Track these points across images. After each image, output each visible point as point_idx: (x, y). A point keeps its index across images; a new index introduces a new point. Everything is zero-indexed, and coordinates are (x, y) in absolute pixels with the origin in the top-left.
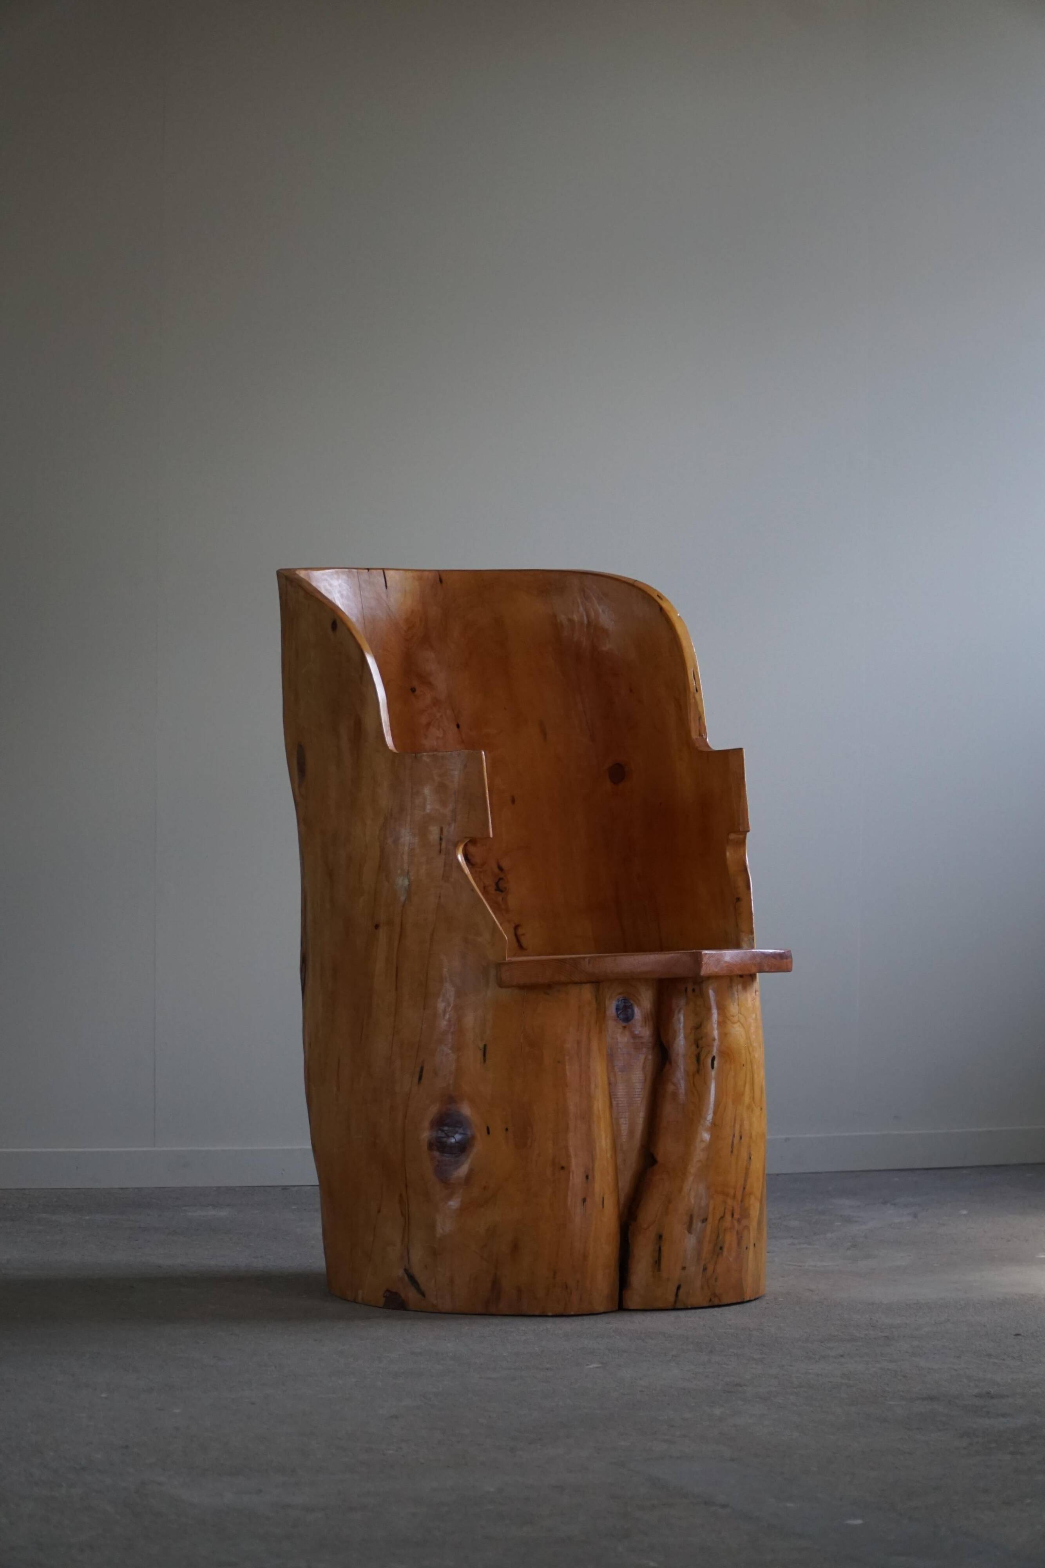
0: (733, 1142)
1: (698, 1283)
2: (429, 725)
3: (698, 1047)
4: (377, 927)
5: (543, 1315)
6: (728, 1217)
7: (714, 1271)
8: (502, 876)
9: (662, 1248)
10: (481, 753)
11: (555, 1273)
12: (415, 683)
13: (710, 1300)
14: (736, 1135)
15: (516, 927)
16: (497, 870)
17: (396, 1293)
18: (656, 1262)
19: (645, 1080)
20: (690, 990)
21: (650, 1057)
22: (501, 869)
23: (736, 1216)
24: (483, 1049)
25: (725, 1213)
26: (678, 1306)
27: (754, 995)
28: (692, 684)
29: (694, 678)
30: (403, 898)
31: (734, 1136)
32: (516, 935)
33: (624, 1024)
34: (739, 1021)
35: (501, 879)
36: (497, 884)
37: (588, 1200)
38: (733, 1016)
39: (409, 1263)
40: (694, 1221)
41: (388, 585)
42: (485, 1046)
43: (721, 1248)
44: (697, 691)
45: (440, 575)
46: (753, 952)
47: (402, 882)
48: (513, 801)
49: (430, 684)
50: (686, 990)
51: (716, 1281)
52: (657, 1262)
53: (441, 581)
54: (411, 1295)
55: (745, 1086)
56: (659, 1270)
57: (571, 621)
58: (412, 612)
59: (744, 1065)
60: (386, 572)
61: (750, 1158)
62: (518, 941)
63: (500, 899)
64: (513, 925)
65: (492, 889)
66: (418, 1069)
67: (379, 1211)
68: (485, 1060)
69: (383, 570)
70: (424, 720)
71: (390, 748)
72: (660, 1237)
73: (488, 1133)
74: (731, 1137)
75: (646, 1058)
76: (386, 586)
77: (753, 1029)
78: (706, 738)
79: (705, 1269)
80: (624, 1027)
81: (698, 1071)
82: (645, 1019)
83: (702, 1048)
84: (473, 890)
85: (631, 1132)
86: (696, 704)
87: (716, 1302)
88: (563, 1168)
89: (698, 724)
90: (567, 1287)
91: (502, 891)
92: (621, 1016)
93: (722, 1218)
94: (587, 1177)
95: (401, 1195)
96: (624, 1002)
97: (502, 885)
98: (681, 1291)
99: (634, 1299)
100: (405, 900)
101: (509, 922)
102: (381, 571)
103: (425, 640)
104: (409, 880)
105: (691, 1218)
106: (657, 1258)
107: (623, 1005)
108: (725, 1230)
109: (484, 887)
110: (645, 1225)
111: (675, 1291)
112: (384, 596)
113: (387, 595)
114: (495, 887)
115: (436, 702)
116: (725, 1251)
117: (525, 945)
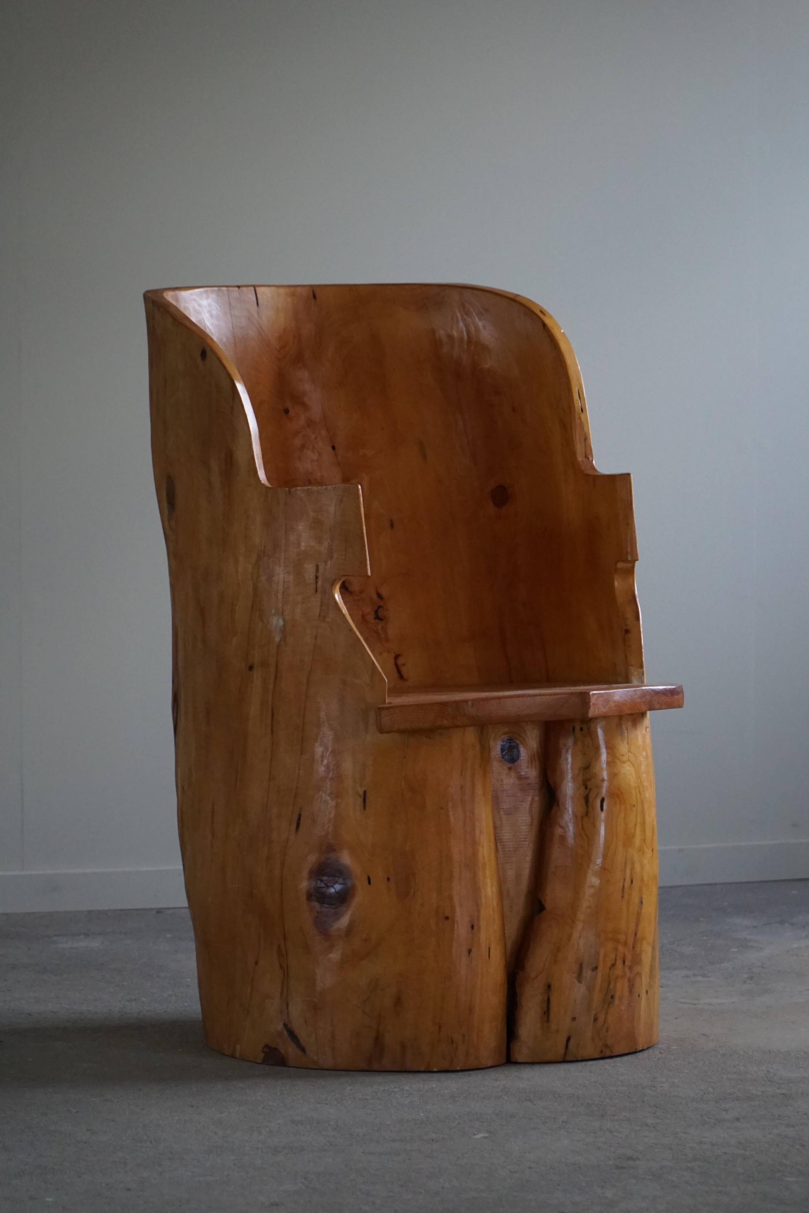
0: (623, 887)
1: (589, 1034)
2: (303, 447)
3: (586, 788)
4: (251, 668)
5: (428, 1071)
6: (619, 963)
7: (605, 1021)
8: (381, 604)
9: (551, 999)
10: (358, 487)
11: (440, 1027)
12: (289, 404)
13: (602, 1051)
14: (626, 880)
15: (397, 657)
16: (375, 597)
17: (275, 1049)
18: (545, 1013)
19: (532, 822)
20: (578, 728)
21: (537, 798)
22: (380, 596)
23: (627, 963)
24: (363, 796)
25: (616, 959)
26: (568, 1058)
27: (644, 731)
28: (578, 404)
29: (580, 398)
30: (277, 639)
31: (625, 880)
32: (396, 665)
33: (510, 765)
34: (629, 760)
35: (380, 607)
36: (376, 612)
37: (474, 950)
38: (623, 755)
39: (288, 1018)
40: (584, 971)
41: (260, 303)
42: (365, 792)
43: (612, 997)
44: (582, 411)
45: (313, 291)
46: (643, 689)
47: (277, 622)
48: (392, 526)
49: (305, 406)
50: (574, 731)
51: (607, 1032)
52: (546, 1013)
53: (314, 297)
54: (290, 1050)
55: (635, 829)
56: (548, 1020)
57: (450, 337)
58: (285, 329)
59: (634, 806)
60: (257, 289)
61: (642, 902)
62: (399, 672)
63: (380, 627)
64: (394, 655)
65: (371, 618)
66: (296, 817)
67: (256, 963)
68: (365, 809)
69: (255, 287)
70: (298, 442)
71: (262, 482)
72: (549, 987)
73: (369, 883)
74: (622, 881)
75: (533, 799)
76: (258, 304)
77: (643, 768)
78: (592, 461)
79: (596, 1019)
80: (510, 769)
81: (587, 813)
82: (531, 760)
83: (591, 789)
84: (351, 630)
85: (518, 877)
86: (582, 426)
87: (608, 1053)
88: (447, 918)
89: (583, 445)
90: (452, 1042)
91: (381, 620)
92: (507, 757)
93: (613, 965)
94: (472, 927)
95: (279, 947)
96: (510, 743)
97: (381, 613)
98: (571, 1042)
99: (522, 1052)
100: (280, 641)
101: (389, 652)
102: (252, 289)
103: (298, 359)
104: (284, 620)
105: (581, 966)
106: (546, 1009)
107: (508, 745)
108: (616, 978)
109: (363, 616)
110: (533, 975)
111: (564, 1043)
112: (255, 314)
113: (258, 313)
114: (374, 616)
115: (310, 423)
116: (617, 1000)
117: (405, 675)
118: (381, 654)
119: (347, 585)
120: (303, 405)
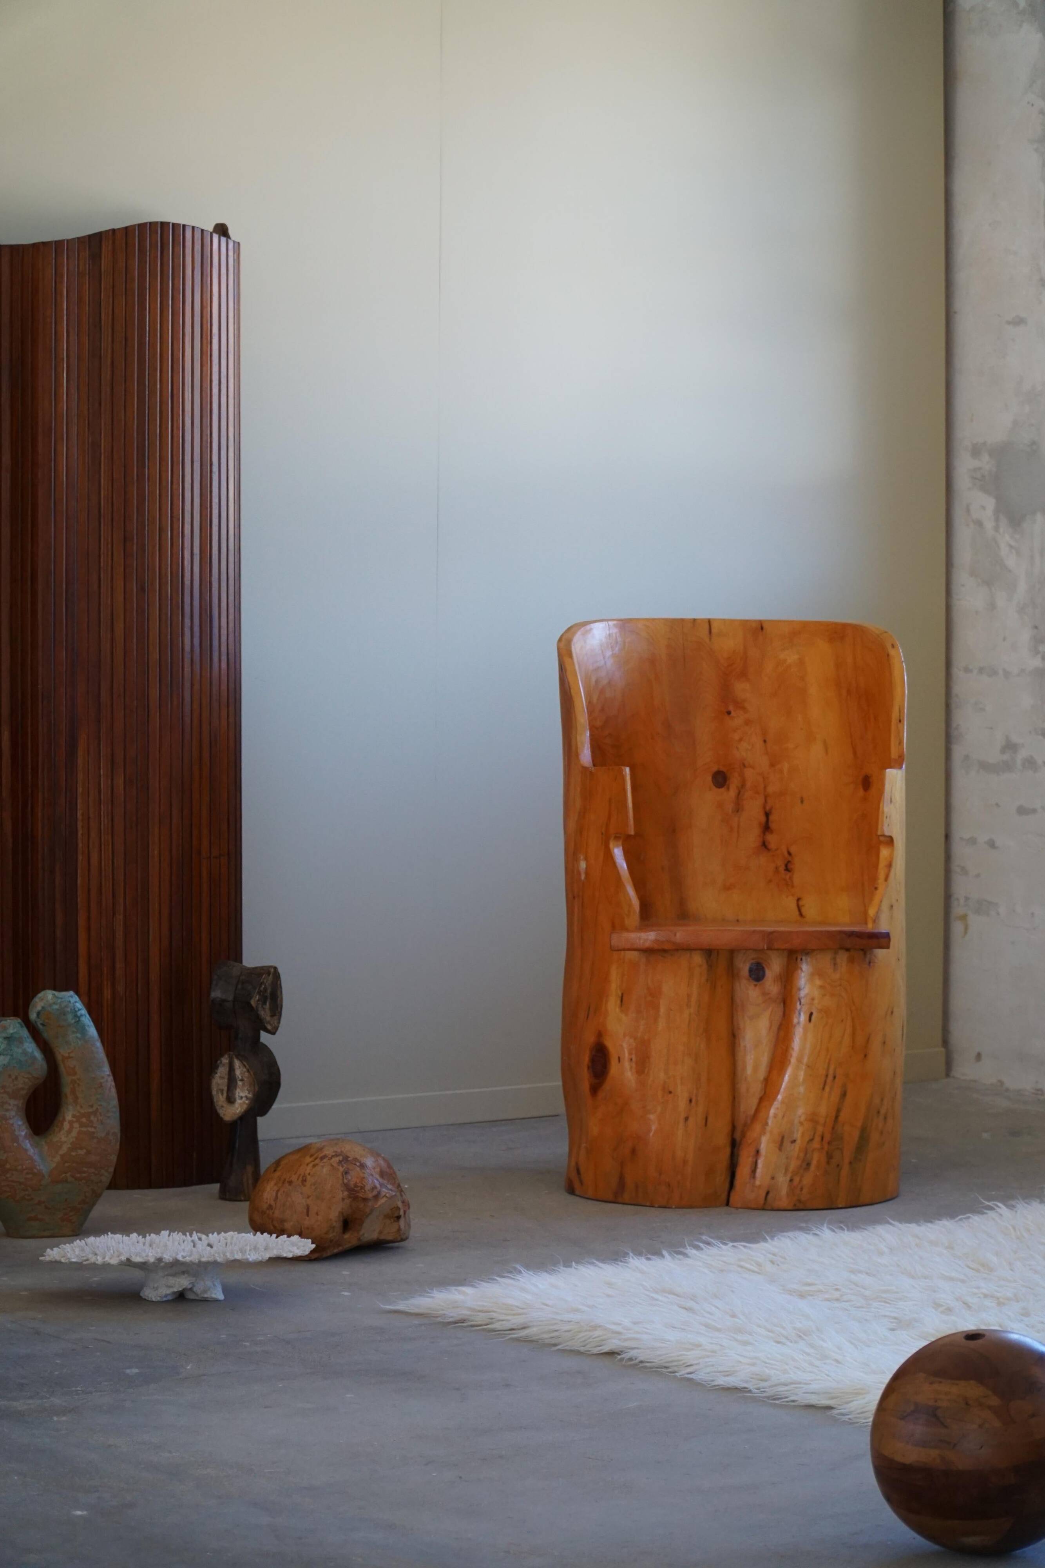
0: (825, 1082)
1: (784, 1192)
2: (741, 740)
3: (800, 1004)
4: (574, 898)
6: (817, 1139)
7: (800, 1183)
8: (790, 859)
9: (757, 1160)
11: (660, 1174)
12: (731, 708)
13: (795, 1205)
14: (829, 1076)
15: (798, 900)
16: (786, 854)
17: (571, 1181)
18: (753, 1172)
21: (777, 1011)
22: (789, 854)
24: (621, 997)
25: (814, 1136)
26: (767, 1207)
30: (583, 878)
31: (827, 1076)
32: (798, 905)
33: (755, 983)
34: (841, 985)
36: (786, 865)
37: (690, 1119)
39: (578, 1158)
40: (785, 1142)
41: (713, 632)
43: (808, 1164)
44: (900, 721)
45: (761, 624)
47: (583, 865)
48: (802, 802)
51: (801, 1191)
53: (762, 628)
54: (576, 1182)
55: (843, 1038)
56: (754, 1178)
58: (734, 652)
59: (843, 1020)
60: (712, 621)
61: (845, 1094)
62: (799, 910)
63: (788, 877)
64: (796, 898)
65: (782, 869)
66: (587, 1009)
68: (621, 1006)
69: (709, 620)
70: (736, 736)
71: (581, 762)
72: (757, 1151)
73: (620, 1061)
74: (824, 1077)
75: (773, 1010)
76: (710, 634)
79: (791, 1180)
80: (756, 985)
82: (775, 980)
83: (804, 1004)
84: (618, 874)
86: (898, 732)
87: (801, 1206)
88: (670, 1092)
89: (898, 747)
90: (669, 1185)
91: (790, 871)
92: (753, 976)
93: (812, 1140)
94: (691, 1101)
96: (757, 966)
97: (790, 866)
98: (770, 1195)
99: (737, 1199)
101: (793, 895)
102: (707, 622)
103: (743, 675)
104: (586, 865)
105: (783, 1138)
106: (753, 1168)
107: (755, 968)
108: (813, 1151)
109: (776, 868)
110: (749, 1142)
111: (764, 1195)
112: (707, 640)
113: (710, 639)
114: (785, 868)
115: (748, 722)
116: (812, 1168)
117: (804, 914)
118: (787, 896)
119: (766, 844)
120: (744, 709)
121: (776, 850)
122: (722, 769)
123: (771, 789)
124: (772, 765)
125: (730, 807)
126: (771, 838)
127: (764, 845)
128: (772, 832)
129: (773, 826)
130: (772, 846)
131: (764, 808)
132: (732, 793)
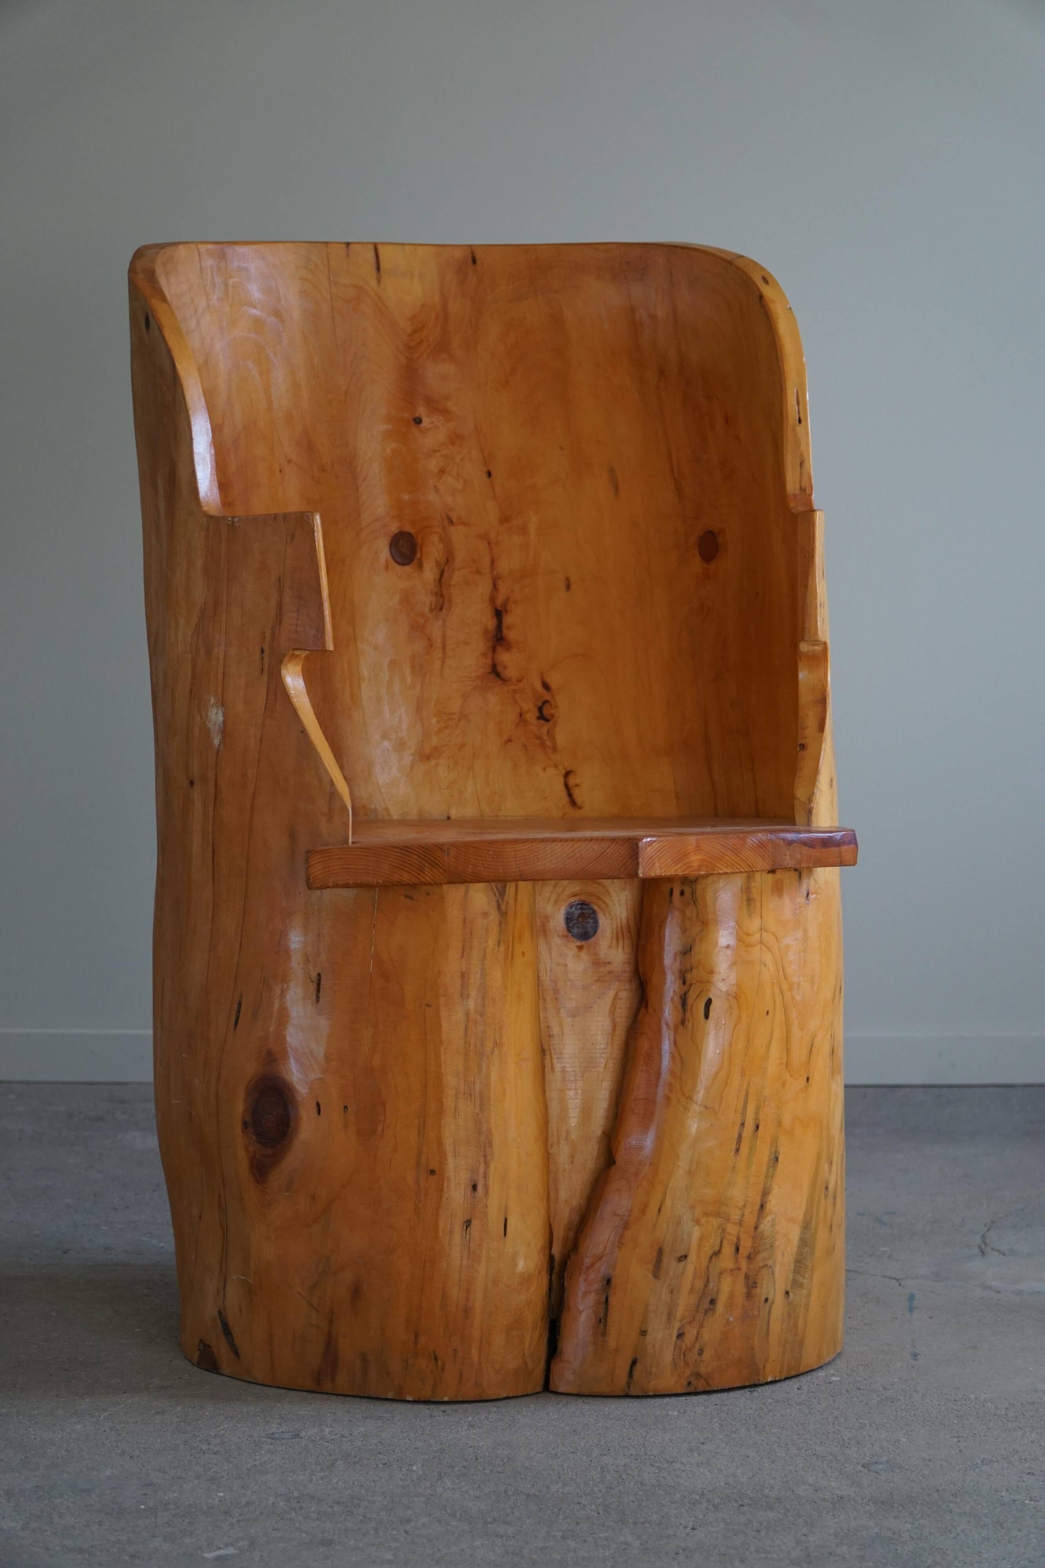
0: (740, 1136)
1: (668, 1357)
2: (442, 472)
3: (684, 983)
4: (191, 783)
5: (399, 1400)
6: (728, 1250)
7: (697, 1339)
8: (548, 697)
9: (610, 1300)
11: (417, 1336)
12: (421, 411)
13: (689, 1383)
14: (746, 1124)
15: (567, 774)
16: (539, 687)
17: (209, 1347)
18: (600, 1321)
19: (613, 1030)
20: (677, 892)
21: (624, 994)
22: (546, 686)
23: (745, 1250)
24: (316, 982)
25: (721, 1245)
26: (633, 1392)
28: (794, 411)
29: (798, 403)
30: (216, 742)
31: (743, 1124)
32: (566, 785)
33: (579, 943)
34: (761, 942)
35: (545, 702)
36: (540, 709)
37: (475, 1223)
38: (748, 935)
39: (224, 1303)
40: (665, 1259)
41: (382, 266)
42: (319, 975)
43: (713, 1302)
44: (800, 421)
45: (472, 253)
47: (216, 716)
48: (568, 587)
49: (448, 415)
50: (671, 893)
51: (700, 1355)
52: (602, 1322)
53: (474, 261)
54: (222, 1350)
55: (769, 1046)
56: (604, 1334)
57: (653, 317)
58: (423, 305)
59: (770, 1011)
60: (379, 246)
61: (777, 1159)
62: (570, 795)
63: (544, 730)
64: (563, 772)
65: (532, 717)
66: (235, 1007)
67: (200, 1218)
69: (375, 245)
70: (433, 465)
71: (204, 508)
72: (609, 1281)
73: (319, 1112)
74: (737, 1127)
75: (616, 995)
76: (378, 268)
79: (680, 1335)
80: (580, 948)
81: (683, 1022)
82: (617, 937)
83: (691, 985)
84: (303, 731)
86: (797, 443)
87: (701, 1386)
88: (433, 1172)
89: (798, 472)
90: (436, 1358)
91: (547, 720)
92: (575, 930)
93: (717, 1253)
94: (474, 1187)
95: (219, 1197)
96: (581, 909)
97: (547, 711)
98: (638, 1367)
99: (565, 1377)
100: (219, 745)
101: (556, 766)
102: (371, 247)
103: (441, 349)
104: (224, 715)
105: (660, 1252)
106: (602, 1315)
107: (577, 913)
108: (721, 1273)
109: (521, 715)
110: (587, 1261)
111: (627, 1368)
112: (373, 283)
113: (379, 281)
114: (537, 714)
115: (455, 439)
116: (720, 1307)
117: (579, 801)
118: (544, 769)
119: (500, 669)
120: (445, 412)
121: (520, 680)
122: (408, 528)
123: (504, 565)
124: (505, 519)
125: (425, 600)
126: (510, 661)
127: (495, 672)
128: (508, 647)
129: (511, 635)
130: (511, 672)
131: (492, 600)
132: (430, 573)
